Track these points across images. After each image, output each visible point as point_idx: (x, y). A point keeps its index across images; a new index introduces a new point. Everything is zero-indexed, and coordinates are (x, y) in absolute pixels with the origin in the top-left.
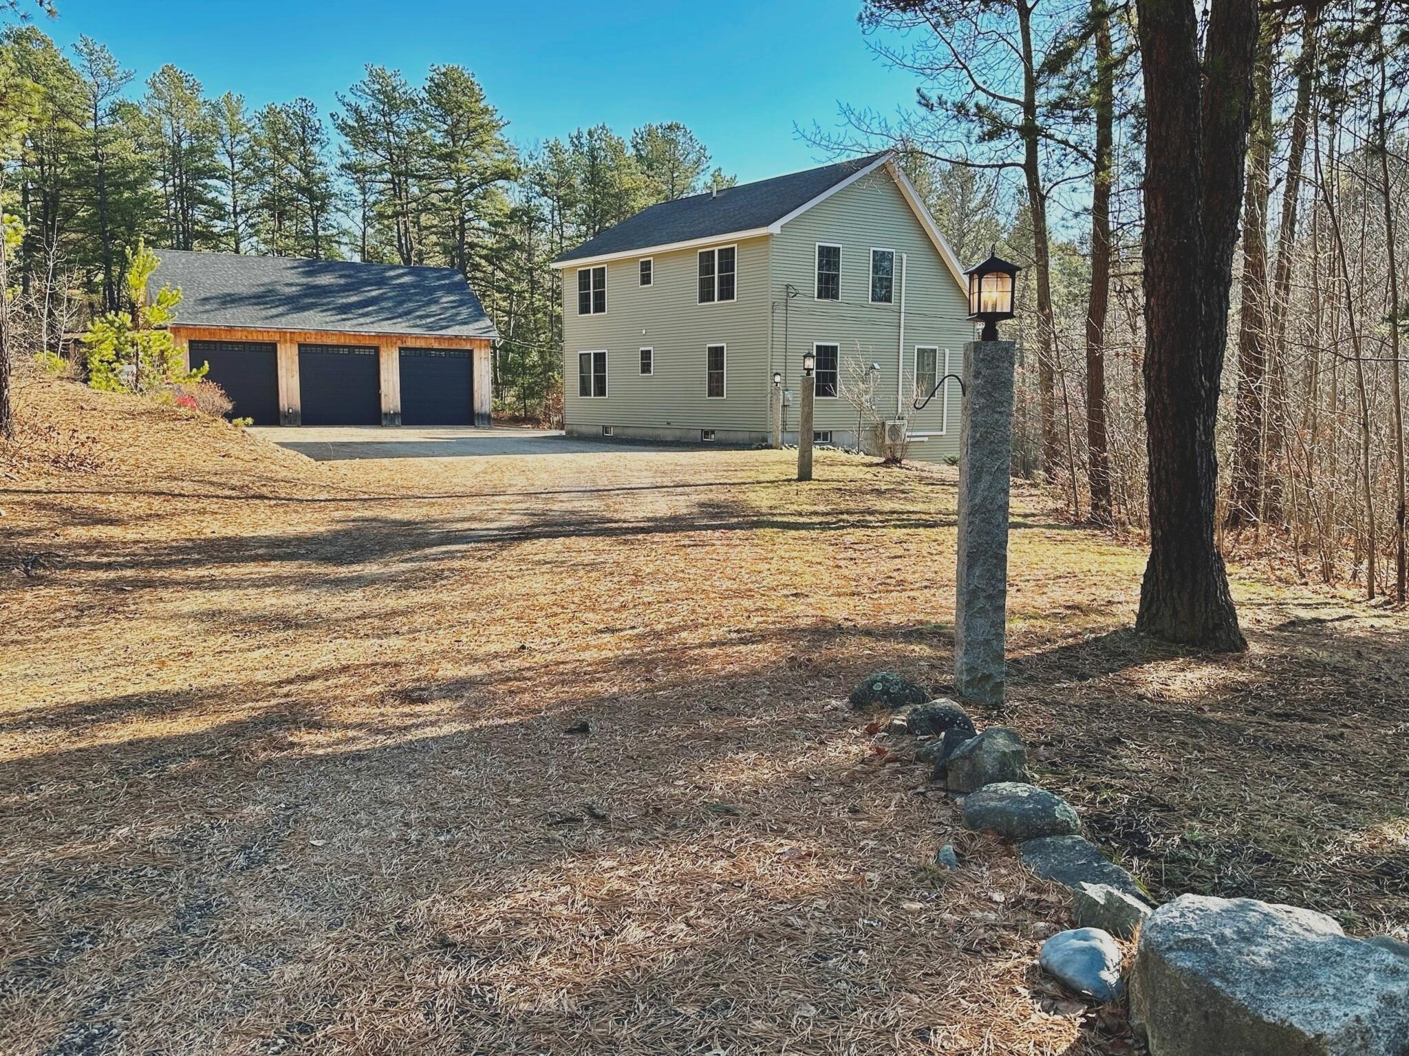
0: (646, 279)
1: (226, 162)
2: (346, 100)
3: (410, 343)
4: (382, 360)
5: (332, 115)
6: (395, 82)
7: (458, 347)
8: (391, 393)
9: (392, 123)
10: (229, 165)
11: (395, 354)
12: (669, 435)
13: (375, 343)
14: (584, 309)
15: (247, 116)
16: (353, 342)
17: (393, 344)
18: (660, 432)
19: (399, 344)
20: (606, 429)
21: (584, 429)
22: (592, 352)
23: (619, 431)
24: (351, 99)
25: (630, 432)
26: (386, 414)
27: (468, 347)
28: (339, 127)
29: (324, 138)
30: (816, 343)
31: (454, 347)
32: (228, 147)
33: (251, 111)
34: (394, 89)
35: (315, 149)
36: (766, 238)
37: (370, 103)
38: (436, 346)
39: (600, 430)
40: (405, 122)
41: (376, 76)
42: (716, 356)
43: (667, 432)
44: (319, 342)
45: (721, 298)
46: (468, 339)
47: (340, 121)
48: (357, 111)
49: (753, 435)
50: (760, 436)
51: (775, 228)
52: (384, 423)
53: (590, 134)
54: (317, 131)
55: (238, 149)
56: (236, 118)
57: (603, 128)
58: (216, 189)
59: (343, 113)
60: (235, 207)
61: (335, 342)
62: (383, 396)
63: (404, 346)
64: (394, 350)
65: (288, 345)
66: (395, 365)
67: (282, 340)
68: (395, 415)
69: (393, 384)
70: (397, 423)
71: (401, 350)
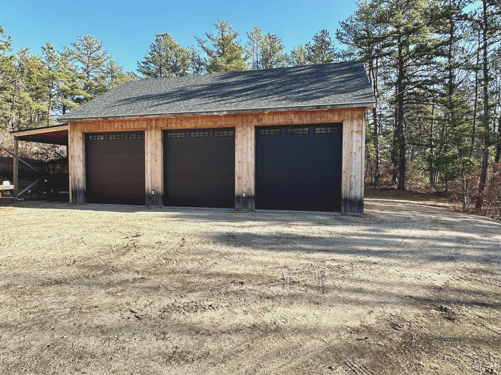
3: (267, 121)
4: (237, 141)
7: (323, 120)
8: (245, 175)
11: (251, 134)
13: (230, 123)
17: (248, 123)
19: (255, 122)
26: (239, 197)
27: (335, 119)
38: (296, 120)
46: (333, 109)
52: (237, 206)
61: (193, 126)
62: (236, 178)
63: (260, 124)
64: (249, 130)
65: (153, 131)
66: (250, 145)
67: (149, 127)
68: (248, 197)
69: (248, 166)
70: (250, 207)
71: (258, 129)
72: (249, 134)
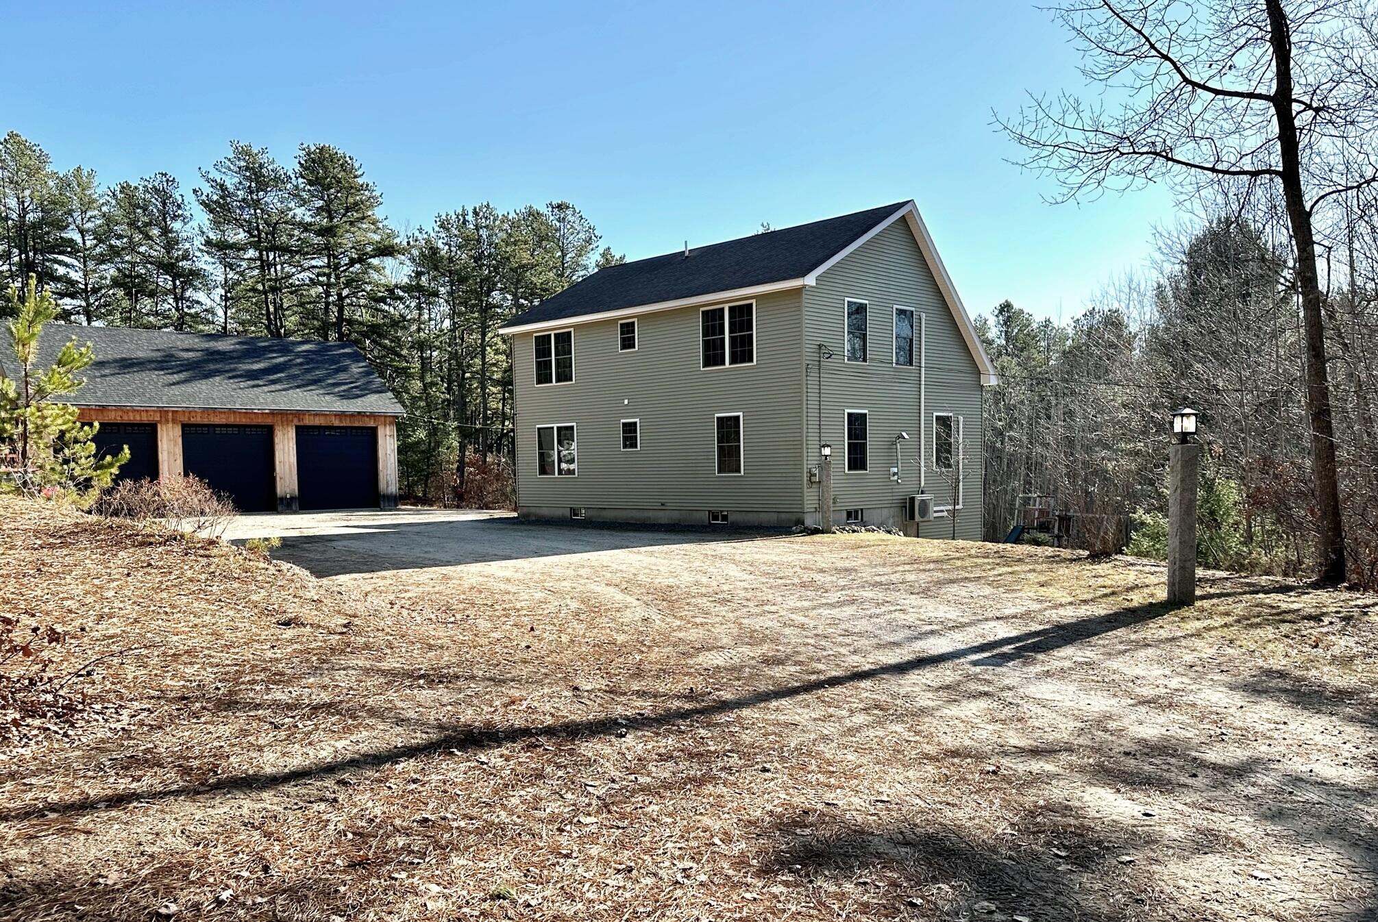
0: (628, 343)
1: (77, 237)
2: (210, 176)
3: (308, 421)
4: (277, 440)
5: (195, 191)
6: (263, 159)
7: (361, 424)
8: (287, 476)
9: (259, 200)
10: (80, 241)
11: (292, 433)
12: (663, 517)
13: (269, 421)
14: (543, 377)
15: (99, 191)
16: (244, 421)
17: (288, 422)
18: (650, 514)
19: (296, 422)
20: (574, 511)
21: (545, 512)
22: (555, 426)
23: (591, 513)
24: (215, 175)
25: (610, 515)
26: (282, 499)
27: (372, 424)
28: (203, 203)
29: (187, 214)
30: (847, 411)
31: (356, 424)
32: (79, 222)
33: (103, 187)
34: (261, 166)
35: (177, 225)
36: (798, 291)
37: (237, 180)
38: (337, 423)
39: (567, 513)
40: (272, 200)
41: (244, 153)
42: (728, 428)
43: (661, 514)
44: (206, 421)
45: (733, 361)
46: (372, 415)
47: (204, 197)
48: (222, 187)
49: (783, 516)
50: (794, 517)
51: (810, 280)
52: (279, 509)
53: (476, 213)
54: (179, 207)
55: (89, 225)
56: (88, 193)
57: (488, 206)
58: (67, 265)
59: (207, 189)
60: (86, 285)
61: (224, 421)
62: (278, 479)
63: (301, 424)
64: (290, 429)
65: (170, 425)
66: (291, 445)
67: (163, 420)
68: (292, 498)
69: (290, 466)
70: (294, 508)
71: (297, 428)
72: (290, 434)
